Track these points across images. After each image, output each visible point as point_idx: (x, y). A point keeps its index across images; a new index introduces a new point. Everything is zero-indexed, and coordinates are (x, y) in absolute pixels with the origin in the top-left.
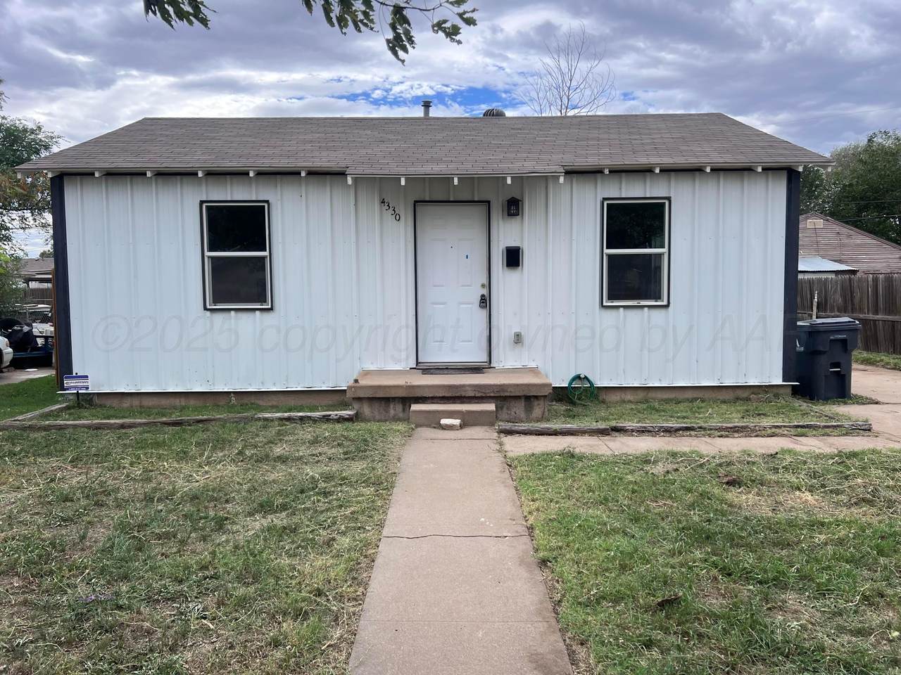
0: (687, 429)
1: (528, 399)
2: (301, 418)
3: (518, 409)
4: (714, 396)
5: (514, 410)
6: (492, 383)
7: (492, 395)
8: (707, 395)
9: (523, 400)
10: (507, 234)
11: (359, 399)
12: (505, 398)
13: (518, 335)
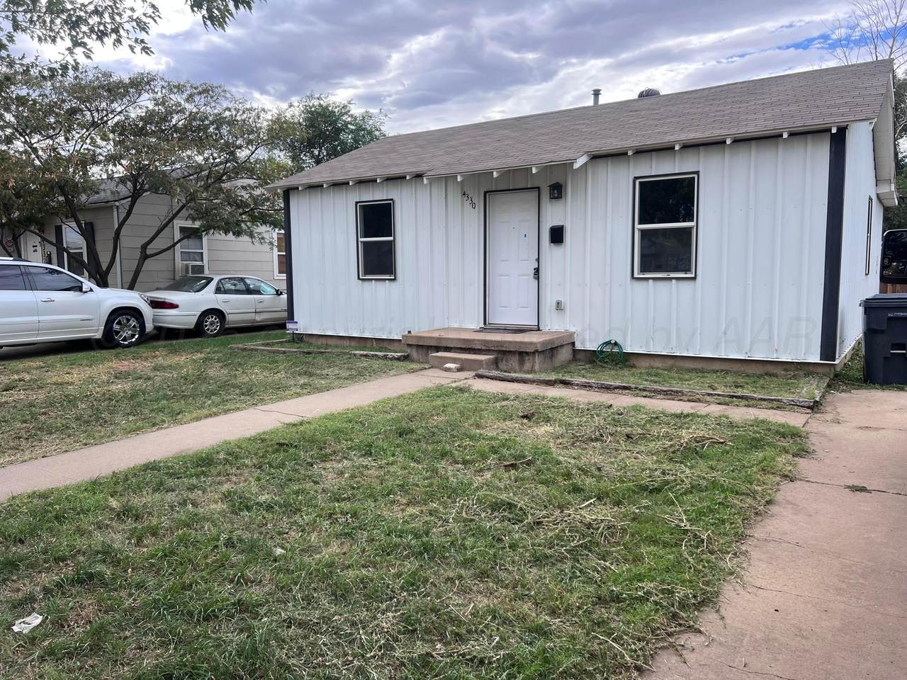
0: (625, 388)
1: (521, 353)
2: (373, 356)
3: (514, 362)
4: (743, 369)
5: (511, 362)
6: (494, 339)
7: (493, 348)
8: (736, 367)
9: (517, 355)
10: (554, 215)
11: (409, 345)
12: (504, 352)
13: (558, 303)
